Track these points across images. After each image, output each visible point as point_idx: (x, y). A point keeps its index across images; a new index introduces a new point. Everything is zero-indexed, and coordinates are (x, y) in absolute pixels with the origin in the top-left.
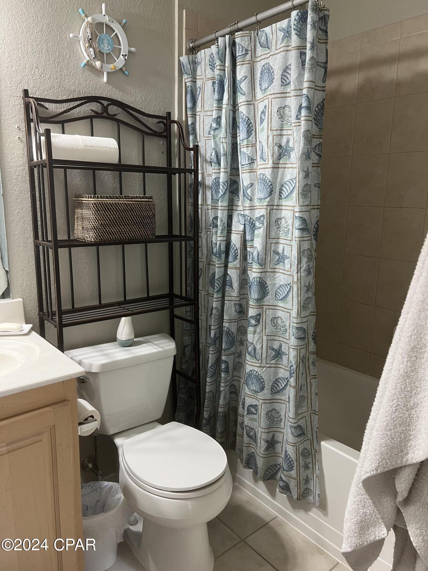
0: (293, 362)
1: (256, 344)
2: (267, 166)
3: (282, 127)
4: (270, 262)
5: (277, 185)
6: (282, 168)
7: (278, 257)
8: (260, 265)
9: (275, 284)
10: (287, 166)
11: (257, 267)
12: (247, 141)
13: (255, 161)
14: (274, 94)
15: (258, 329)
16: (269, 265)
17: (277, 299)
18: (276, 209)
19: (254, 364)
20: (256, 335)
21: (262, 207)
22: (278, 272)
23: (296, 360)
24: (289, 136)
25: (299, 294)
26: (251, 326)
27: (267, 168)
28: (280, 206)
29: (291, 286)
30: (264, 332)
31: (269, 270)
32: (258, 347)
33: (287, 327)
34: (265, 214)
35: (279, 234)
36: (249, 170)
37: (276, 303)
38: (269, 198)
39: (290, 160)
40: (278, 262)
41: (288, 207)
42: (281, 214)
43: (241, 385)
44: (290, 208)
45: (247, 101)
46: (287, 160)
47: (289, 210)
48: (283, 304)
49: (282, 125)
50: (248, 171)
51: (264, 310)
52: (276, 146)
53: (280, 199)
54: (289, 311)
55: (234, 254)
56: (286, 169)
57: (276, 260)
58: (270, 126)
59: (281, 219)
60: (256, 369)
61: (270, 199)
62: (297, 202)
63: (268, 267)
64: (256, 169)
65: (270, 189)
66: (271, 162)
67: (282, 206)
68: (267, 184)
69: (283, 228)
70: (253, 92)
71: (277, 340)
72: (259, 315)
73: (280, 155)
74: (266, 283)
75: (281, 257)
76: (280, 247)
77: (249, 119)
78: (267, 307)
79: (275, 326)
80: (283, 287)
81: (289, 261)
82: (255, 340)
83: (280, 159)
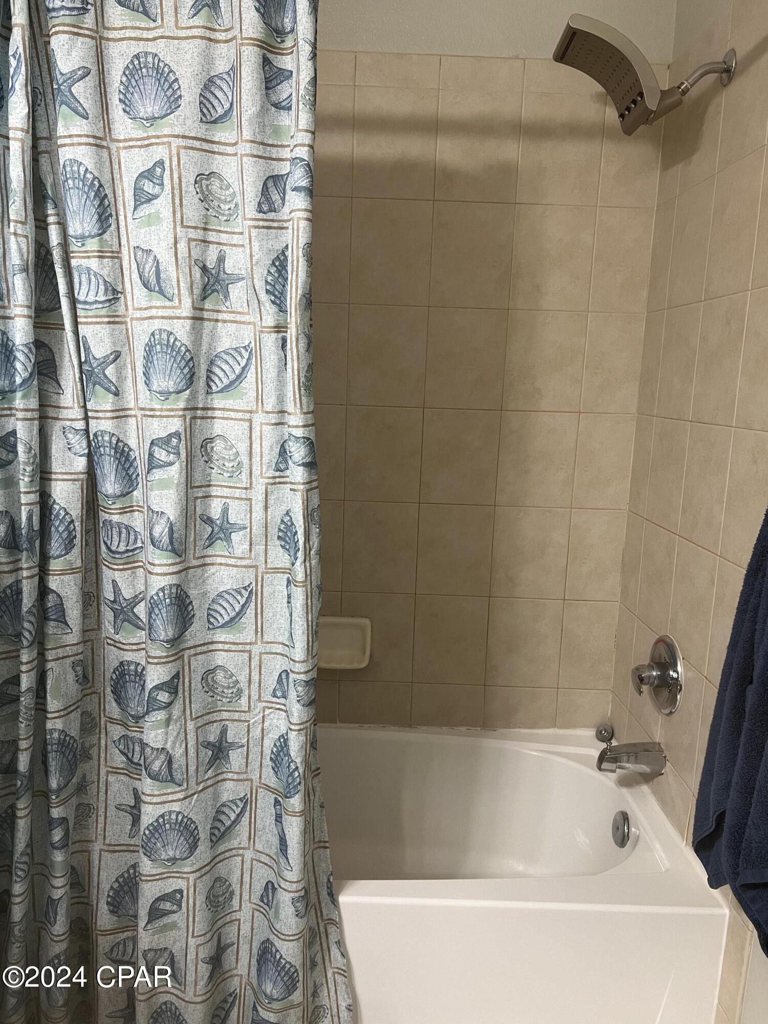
0: (298, 760)
1: (173, 748)
2: (178, 312)
3: (206, 223)
4: (195, 543)
5: (202, 361)
6: (209, 320)
7: (209, 529)
8: (177, 554)
9: (205, 594)
10: (221, 316)
11: (170, 561)
12: (101, 241)
13: (119, 295)
14: (184, 137)
15: (176, 711)
16: (192, 552)
17: (211, 627)
18: (202, 418)
19: (170, 798)
20: (171, 727)
21: (173, 413)
22: (212, 564)
23: (304, 753)
24: (225, 248)
25: (309, 607)
26: (159, 709)
27: (179, 318)
28: (208, 409)
29: (251, 592)
30: (188, 712)
31: (195, 563)
32: (178, 752)
33: (243, 684)
34: (181, 430)
35: (210, 475)
36: (109, 316)
37: (209, 637)
38: (188, 392)
39: (228, 304)
40: (211, 541)
41: (231, 413)
42: (212, 428)
43: (95, 857)
44: (239, 416)
45: (94, 137)
46: (220, 303)
47: (236, 419)
48: (231, 636)
49: (206, 216)
50: (106, 320)
51: (186, 661)
52: (197, 268)
53: (208, 393)
54: (248, 647)
55: (65, 535)
56: (220, 324)
57: (206, 536)
58: (178, 215)
59: (211, 440)
60: (176, 807)
61: (191, 392)
62: (298, 405)
63: (192, 556)
64: (124, 316)
65: (190, 369)
66: (187, 303)
67: (214, 409)
68: (183, 358)
69: (221, 462)
70: (105, 116)
71: (216, 721)
72: (177, 676)
73: (204, 289)
74: (188, 596)
75: (216, 529)
76: (213, 505)
77: (101, 185)
78: (192, 651)
79: (210, 689)
80: (226, 596)
81: (245, 536)
82: (171, 739)
83: (205, 298)
